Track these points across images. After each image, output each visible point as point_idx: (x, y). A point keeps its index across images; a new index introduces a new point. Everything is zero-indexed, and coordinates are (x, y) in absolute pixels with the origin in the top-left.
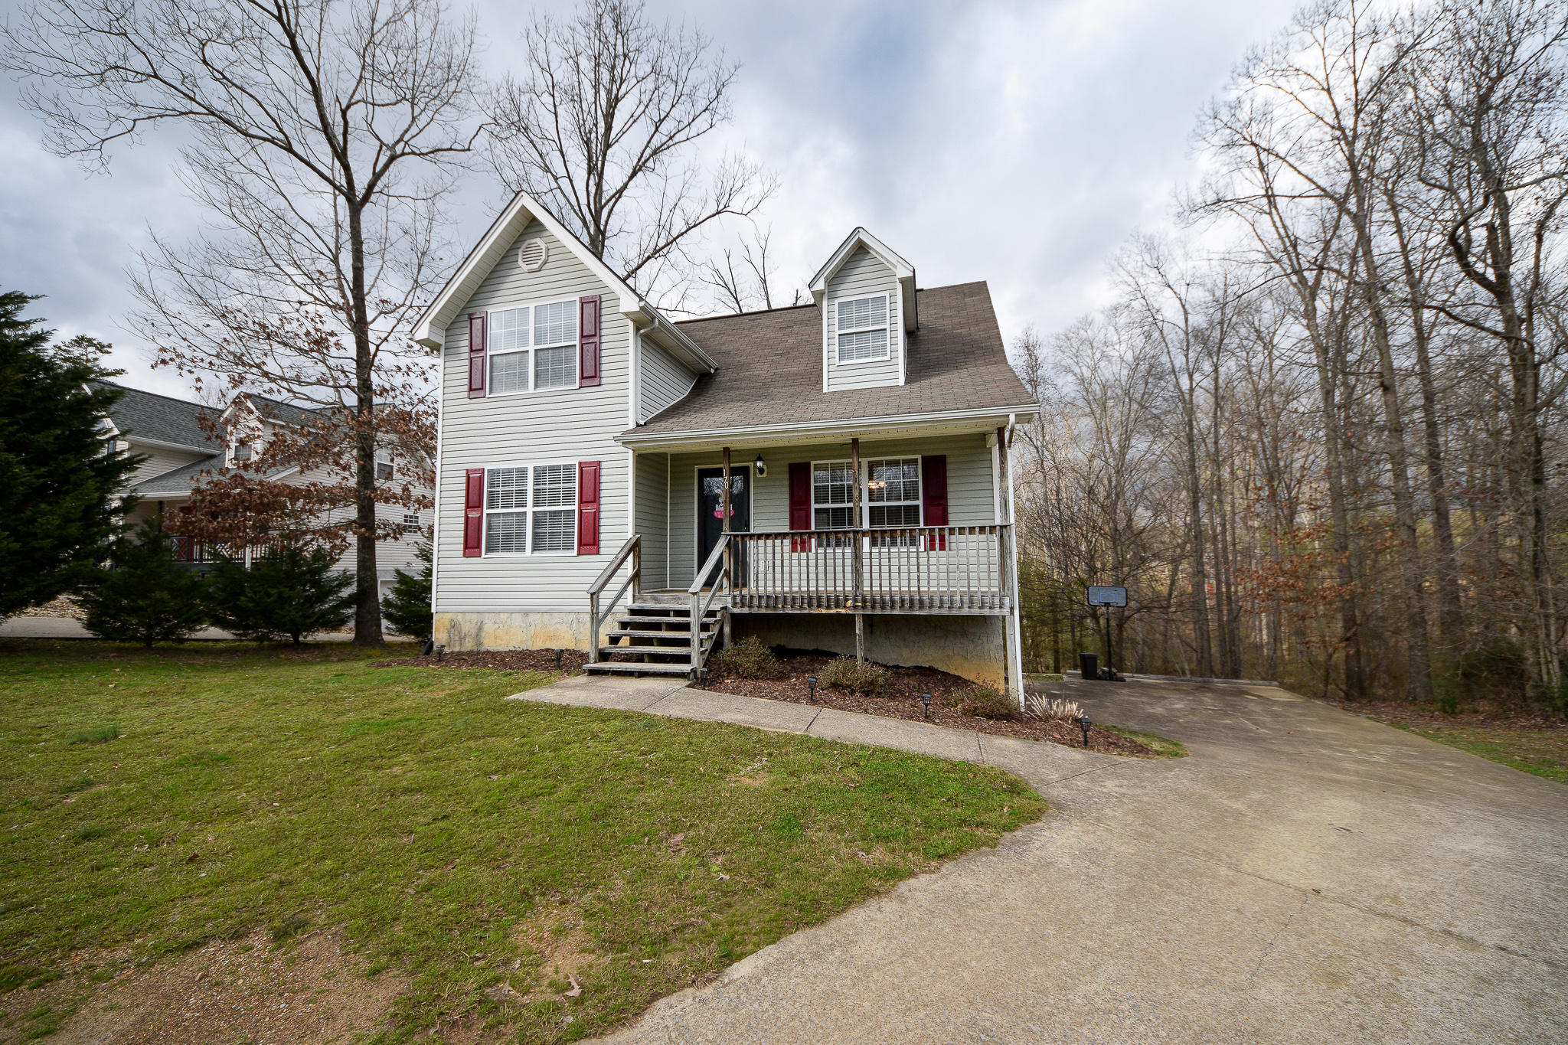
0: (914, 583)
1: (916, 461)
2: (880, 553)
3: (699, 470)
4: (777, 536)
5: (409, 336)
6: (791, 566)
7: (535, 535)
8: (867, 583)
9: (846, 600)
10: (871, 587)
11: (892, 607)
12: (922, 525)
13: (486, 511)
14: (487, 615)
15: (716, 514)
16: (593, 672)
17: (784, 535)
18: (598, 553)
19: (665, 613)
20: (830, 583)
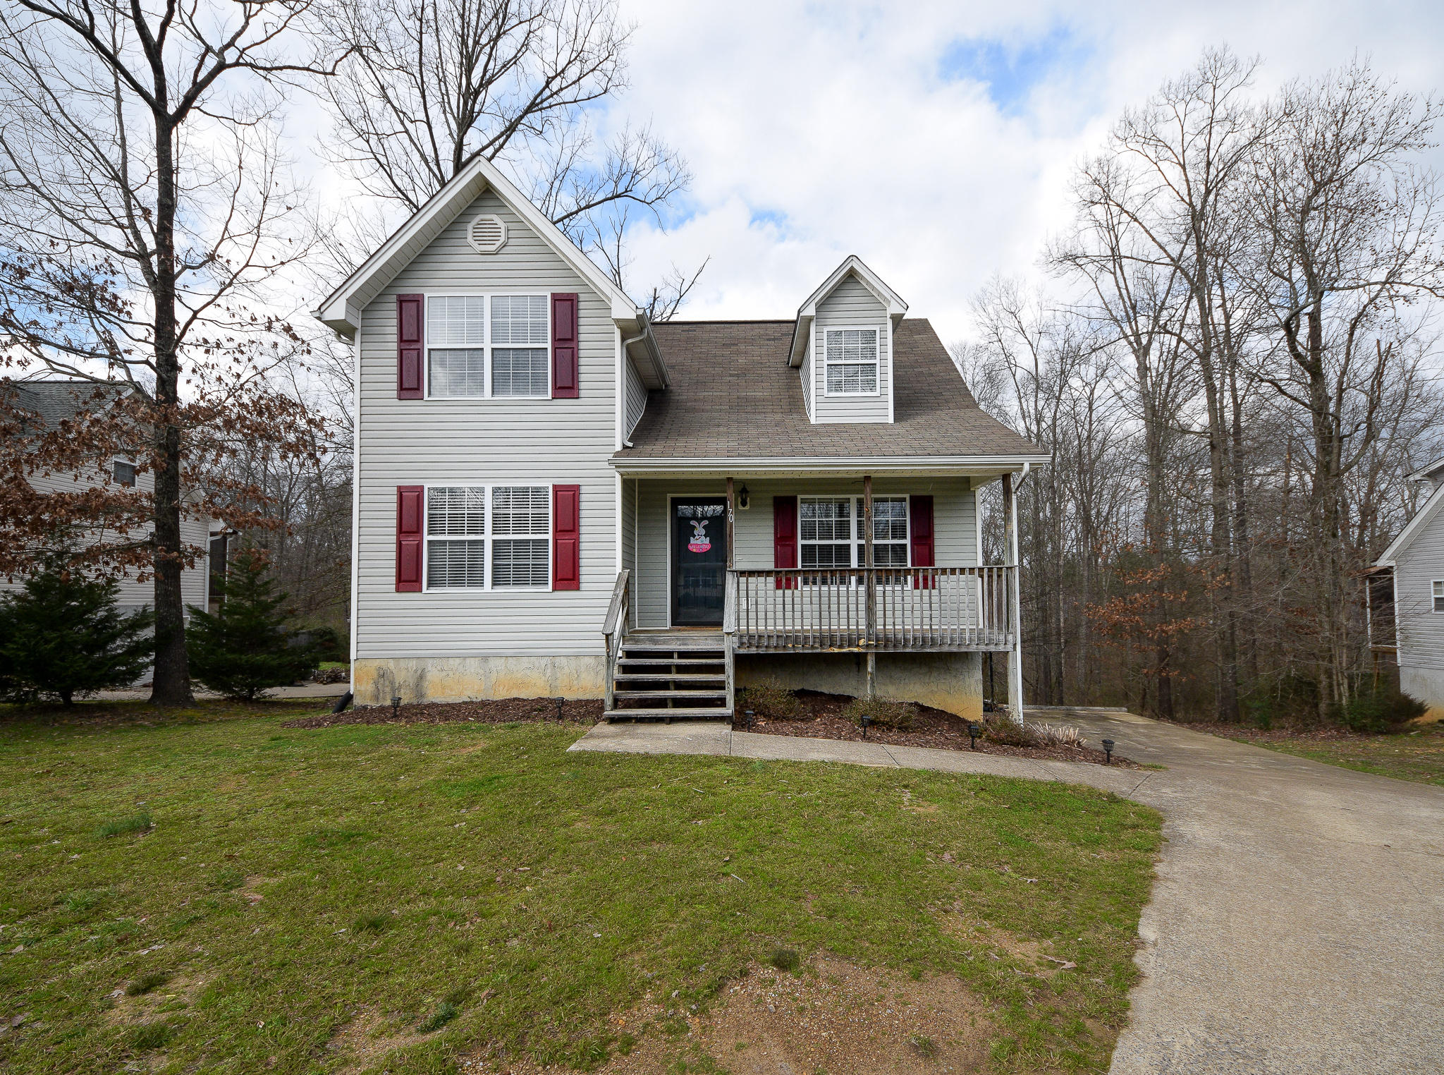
0: (926, 621)
1: (904, 500)
2: (893, 591)
3: (672, 499)
4: (759, 573)
5: (317, 314)
6: (802, 604)
7: (495, 567)
8: (880, 621)
9: (859, 639)
10: (885, 625)
11: (905, 646)
12: (909, 565)
13: (427, 538)
14: (430, 661)
15: (690, 547)
16: (613, 720)
17: (768, 573)
18: (578, 589)
19: (669, 655)
20: (844, 621)
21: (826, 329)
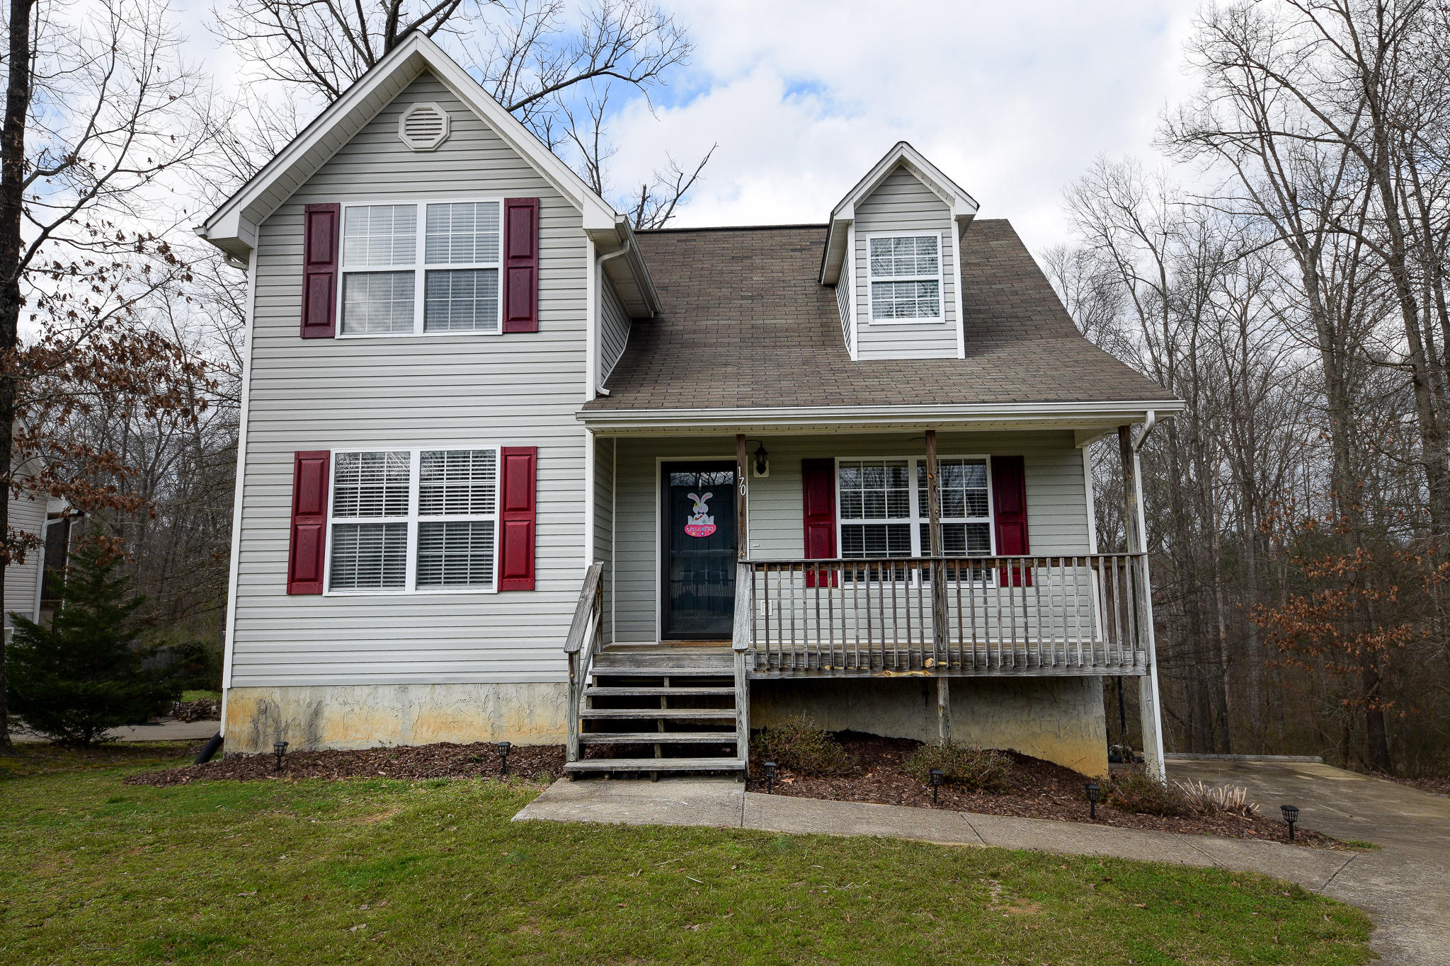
0: (1020, 632)
1: (983, 462)
2: (972, 590)
3: (663, 464)
4: (783, 565)
5: (202, 232)
6: (843, 609)
7: (421, 559)
8: (954, 632)
9: (925, 658)
10: (961, 638)
11: (990, 668)
12: (994, 553)
13: (331, 520)
14: (329, 690)
15: (688, 530)
16: (578, 776)
17: (795, 566)
18: (533, 589)
19: (657, 681)
20: (902, 632)
21: (869, 237)
